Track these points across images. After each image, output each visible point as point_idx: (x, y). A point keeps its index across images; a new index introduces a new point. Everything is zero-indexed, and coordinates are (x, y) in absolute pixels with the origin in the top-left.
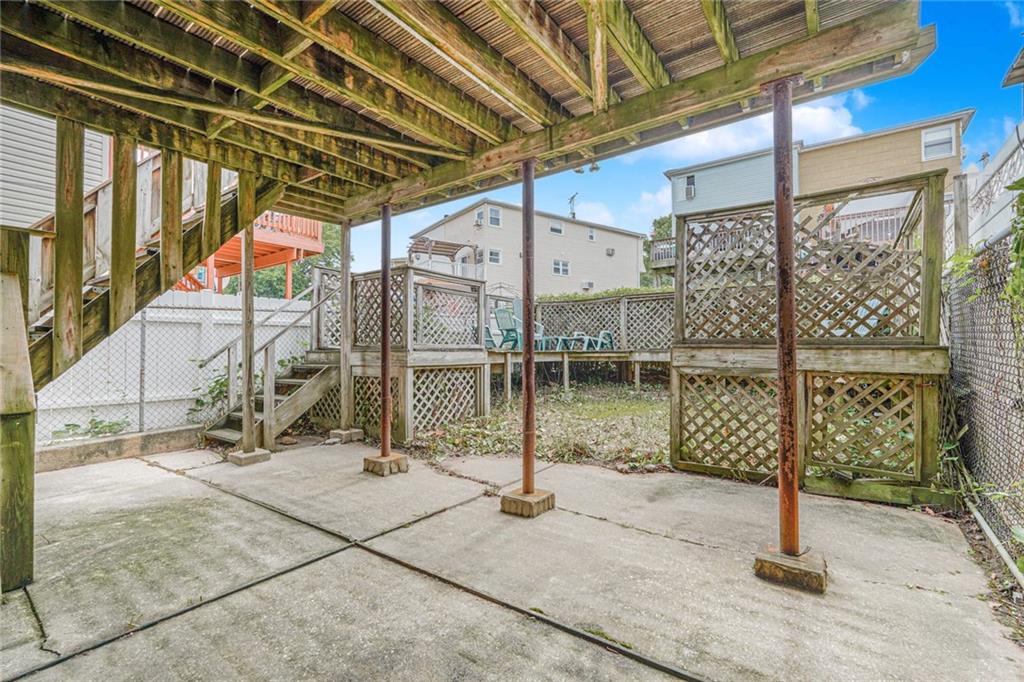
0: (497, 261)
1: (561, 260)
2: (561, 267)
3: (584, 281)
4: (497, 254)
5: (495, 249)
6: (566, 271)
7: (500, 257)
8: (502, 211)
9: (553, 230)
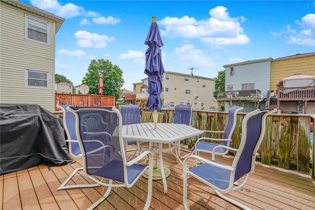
0: (168, 91)
1: (188, 89)
2: (188, 92)
3: (196, 96)
4: (168, 89)
5: (167, 87)
6: (189, 93)
7: (169, 90)
8: (170, 75)
9: (186, 80)
